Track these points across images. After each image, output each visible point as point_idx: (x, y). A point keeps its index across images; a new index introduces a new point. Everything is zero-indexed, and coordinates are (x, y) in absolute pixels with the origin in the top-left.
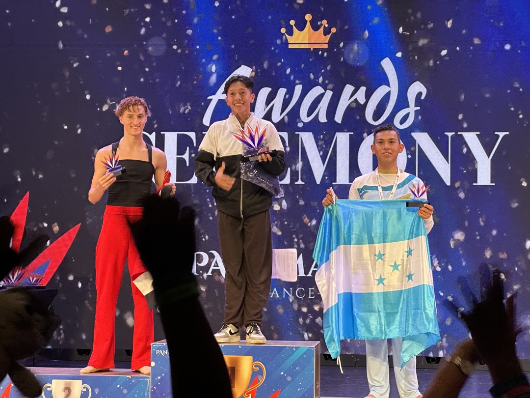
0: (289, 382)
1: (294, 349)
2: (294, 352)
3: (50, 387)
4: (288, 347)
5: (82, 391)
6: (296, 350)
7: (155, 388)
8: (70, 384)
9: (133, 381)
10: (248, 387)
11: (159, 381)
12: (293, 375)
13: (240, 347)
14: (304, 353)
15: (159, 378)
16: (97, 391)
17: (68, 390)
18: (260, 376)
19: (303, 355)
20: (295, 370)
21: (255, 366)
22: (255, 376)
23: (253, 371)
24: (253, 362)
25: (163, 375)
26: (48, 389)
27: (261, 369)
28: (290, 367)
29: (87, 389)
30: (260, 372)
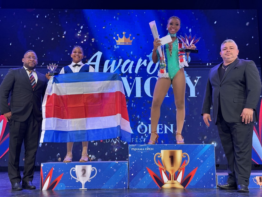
0: (202, 163)
1: (204, 146)
2: (204, 147)
3: (74, 169)
4: (201, 145)
5: (92, 171)
6: (205, 146)
7: (131, 168)
8: (85, 167)
9: (119, 165)
10: (181, 166)
11: (134, 164)
12: (204, 159)
13: (175, 145)
14: (209, 148)
15: (133, 162)
16: (100, 170)
17: (84, 171)
18: (187, 160)
19: (208, 149)
20: (205, 156)
21: (184, 155)
22: (184, 160)
23: (183, 157)
24: (183, 153)
25: (135, 161)
26: (73, 170)
27: (187, 156)
28: (202, 155)
29: (95, 170)
30: (187, 158)
